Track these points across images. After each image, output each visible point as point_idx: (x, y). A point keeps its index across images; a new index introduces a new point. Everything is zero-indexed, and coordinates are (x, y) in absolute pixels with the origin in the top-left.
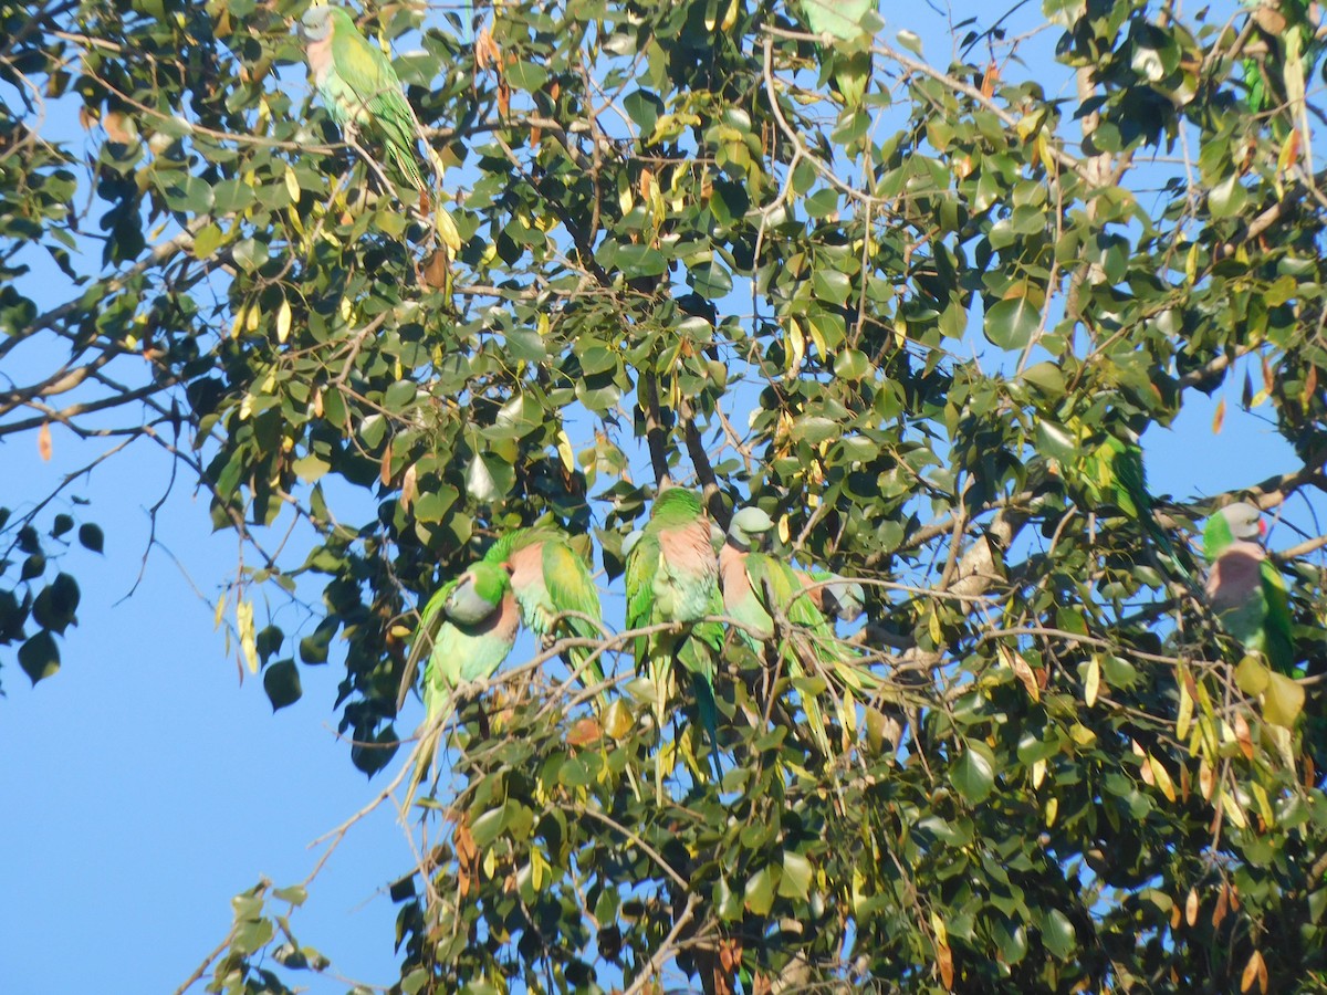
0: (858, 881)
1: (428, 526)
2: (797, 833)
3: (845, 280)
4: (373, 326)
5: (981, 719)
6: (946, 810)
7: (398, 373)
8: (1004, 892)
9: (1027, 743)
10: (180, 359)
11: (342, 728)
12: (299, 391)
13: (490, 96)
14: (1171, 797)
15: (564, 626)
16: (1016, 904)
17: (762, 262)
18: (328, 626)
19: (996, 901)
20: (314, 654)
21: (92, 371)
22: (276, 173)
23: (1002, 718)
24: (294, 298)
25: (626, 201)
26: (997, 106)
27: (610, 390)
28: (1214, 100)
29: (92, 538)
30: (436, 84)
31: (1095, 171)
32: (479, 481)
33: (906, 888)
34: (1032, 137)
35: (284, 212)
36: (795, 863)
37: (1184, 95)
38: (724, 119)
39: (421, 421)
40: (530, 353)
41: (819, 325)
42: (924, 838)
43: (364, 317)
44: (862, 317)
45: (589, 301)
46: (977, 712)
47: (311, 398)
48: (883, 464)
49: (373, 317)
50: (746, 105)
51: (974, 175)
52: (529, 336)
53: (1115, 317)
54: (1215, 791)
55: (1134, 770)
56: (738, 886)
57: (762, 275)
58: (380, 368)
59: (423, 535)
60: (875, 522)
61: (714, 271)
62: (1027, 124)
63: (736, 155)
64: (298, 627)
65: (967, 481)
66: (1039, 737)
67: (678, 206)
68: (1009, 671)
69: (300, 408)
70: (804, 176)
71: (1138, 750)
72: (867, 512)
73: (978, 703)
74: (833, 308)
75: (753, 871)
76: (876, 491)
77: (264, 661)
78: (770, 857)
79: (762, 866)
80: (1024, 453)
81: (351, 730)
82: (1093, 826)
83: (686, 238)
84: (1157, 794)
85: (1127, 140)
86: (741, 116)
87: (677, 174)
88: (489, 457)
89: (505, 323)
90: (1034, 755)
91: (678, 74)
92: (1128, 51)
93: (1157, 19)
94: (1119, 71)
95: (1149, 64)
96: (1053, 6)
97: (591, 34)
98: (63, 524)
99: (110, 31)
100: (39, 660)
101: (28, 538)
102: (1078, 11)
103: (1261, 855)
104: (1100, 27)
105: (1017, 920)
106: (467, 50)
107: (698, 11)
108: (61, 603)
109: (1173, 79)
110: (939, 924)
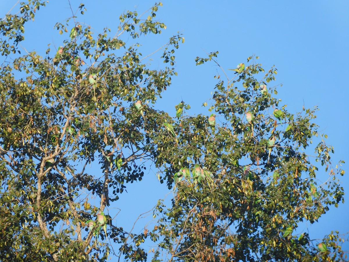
0: (213, 199)
2: (208, 195)
3: (212, 146)
5: (224, 185)
6: (221, 193)
8: (226, 200)
10: (153, 152)
12: (164, 155)
13: (181, 129)
14: (241, 192)
15: (187, 177)
16: (227, 201)
18: (166, 176)
19: (225, 201)
20: (165, 179)
21: (145, 153)
22: (162, 136)
23: (226, 185)
24: (163, 147)
25: (193, 139)
26: (226, 130)
27: (191, 155)
28: (245, 130)
29: (145, 168)
30: (176, 128)
31: (235, 136)
32: (180, 164)
33: (218, 200)
35: (162, 139)
36: (208, 198)
37: (243, 130)
38: (202, 131)
39: (174, 158)
40: (184, 152)
41: (210, 150)
42: (219, 195)
43: (169, 149)
44: (214, 149)
45: (189, 147)
48: (216, 162)
51: (224, 137)
53: (236, 149)
54: (245, 191)
55: (238, 190)
56: (203, 200)
57: (205, 145)
58: (171, 153)
59: (175, 168)
60: (215, 167)
61: (201, 145)
62: (229, 132)
63: (203, 134)
64: (163, 176)
65: (223, 164)
66: (229, 186)
67: (197, 139)
68: (227, 181)
69: (164, 157)
70: (209, 136)
71: (238, 188)
73: (224, 183)
74: (211, 148)
75: (204, 198)
76: (215, 165)
77: (160, 179)
78: (206, 197)
80: (228, 161)
81: (168, 186)
82: (234, 195)
83: (198, 142)
84: (239, 192)
85: (238, 133)
86: (203, 131)
87: (197, 136)
88: (181, 161)
89: (182, 149)
90: (229, 188)
91: (198, 127)
92: (238, 126)
93: (240, 123)
94: (237, 127)
95: (239, 127)
96: (231, 121)
97: (190, 124)
98: (142, 167)
99: (147, 123)
100: (140, 179)
101: (139, 168)
102: (233, 122)
103: (249, 197)
104: (235, 123)
105: (227, 203)
106: (179, 125)
107: (199, 121)
108: (142, 174)
109: (242, 128)
110: (220, 203)
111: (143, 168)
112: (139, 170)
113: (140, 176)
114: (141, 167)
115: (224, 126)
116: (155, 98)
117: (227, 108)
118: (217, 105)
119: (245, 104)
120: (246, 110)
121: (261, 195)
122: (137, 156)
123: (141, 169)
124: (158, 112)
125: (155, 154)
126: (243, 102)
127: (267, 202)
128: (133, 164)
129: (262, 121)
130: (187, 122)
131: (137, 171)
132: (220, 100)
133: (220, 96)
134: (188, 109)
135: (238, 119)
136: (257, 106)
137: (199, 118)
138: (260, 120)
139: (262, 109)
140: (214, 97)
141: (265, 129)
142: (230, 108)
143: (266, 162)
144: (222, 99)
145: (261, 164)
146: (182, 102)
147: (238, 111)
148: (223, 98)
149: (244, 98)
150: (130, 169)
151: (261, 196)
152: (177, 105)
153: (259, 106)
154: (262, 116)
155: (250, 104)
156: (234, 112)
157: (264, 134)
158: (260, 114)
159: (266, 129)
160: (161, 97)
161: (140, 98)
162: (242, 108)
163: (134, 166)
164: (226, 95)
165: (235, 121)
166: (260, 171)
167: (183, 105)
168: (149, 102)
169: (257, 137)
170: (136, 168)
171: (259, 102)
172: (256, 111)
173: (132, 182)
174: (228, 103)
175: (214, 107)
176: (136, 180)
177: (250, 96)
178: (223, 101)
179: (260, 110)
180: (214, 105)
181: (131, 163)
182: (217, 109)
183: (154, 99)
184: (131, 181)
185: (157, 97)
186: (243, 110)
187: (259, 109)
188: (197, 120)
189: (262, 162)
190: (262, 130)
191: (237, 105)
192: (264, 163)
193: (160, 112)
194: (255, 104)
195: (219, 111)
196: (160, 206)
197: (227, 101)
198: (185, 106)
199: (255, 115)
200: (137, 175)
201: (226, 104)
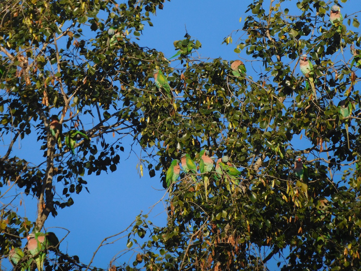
0: (236, 214)
1: (170, 154)
2: (225, 207)
3: (239, 116)
4: (163, 121)
5: (256, 189)
6: (250, 203)
7: (167, 129)
8: (259, 217)
9: (263, 193)
10: (135, 122)
11: (161, 181)
12: (151, 131)
13: (183, 84)
14: (287, 201)
15: (190, 171)
16: (261, 219)
17: (225, 113)
18: (159, 165)
19: (258, 218)
20: (157, 168)
21: (122, 122)
22: (148, 96)
23: (260, 189)
24: (150, 116)
25: (204, 102)
26: (264, 88)
27: (200, 133)
28: (299, 89)
29: (122, 149)
30: (175, 81)
31: (280, 99)
32: (179, 147)
33: (243, 216)
34: (270, 94)
35: (149, 102)
36: (225, 212)
37: (294, 88)
38: (220, 90)
39: (170, 137)
40: (188, 126)
41: (234, 123)
42: (246, 208)
43: (161, 119)
44: (241, 122)
45: (198, 118)
46: (255, 188)
47: (152, 132)
48: (242, 147)
49: (164, 119)
50: (224, 87)
51: (260, 100)
52: (188, 124)
53: (280, 124)
54: (294, 201)
55: (281, 197)
56: (215, 215)
57: (225, 115)
58: (164, 128)
59: (170, 155)
60: (241, 156)
61: (218, 114)
62: (269, 91)
63: (221, 95)
64: (155, 164)
65: (256, 150)
66: (265, 192)
67: (212, 103)
68: (260, 181)
69: (151, 134)
70: (233, 99)
71: (282, 194)
72: (239, 154)
73: (256, 186)
74: (237, 121)
75: (217, 213)
76: (241, 151)
77: (149, 169)
78: (220, 211)
79: (219, 212)
80: (264, 146)
81: (162, 181)
82: (275, 206)
83: (214, 108)
84: (284, 200)
85: (284, 95)
86: (223, 89)
87: (212, 98)
88: (181, 143)
89: (184, 121)
90: (265, 195)
91: (213, 82)
92: (285, 81)
93: (290, 76)
94: (283, 84)
95: (288, 83)
96: (273, 73)
97: (199, 75)
98: (117, 146)
99: (125, 70)
100: (113, 169)
101: (112, 149)
102: (277, 74)
103: (302, 211)
104: (280, 77)
105: (261, 221)
106: (180, 76)
107: (217, 72)
108: (117, 159)
109: (292, 85)
110: (247, 222)
111: (119, 148)
112: (110, 152)
113: (112, 163)
114: (114, 146)
115: (263, 80)
116: (140, 26)
117: (268, 48)
118: (249, 41)
119: (300, 43)
120: (301, 52)
121: (325, 207)
122: (107, 128)
123: (115, 150)
124: (145, 51)
125: (139, 127)
126: (298, 37)
127: (336, 220)
128: (101, 140)
129: (329, 73)
130: (194, 72)
131: (107, 153)
132: (255, 32)
133: (255, 25)
134: (197, 48)
135: (286, 68)
136: (322, 47)
137: (217, 65)
138: (326, 71)
139: (331, 51)
140: (246, 27)
141: (336, 86)
142: (274, 47)
143: (337, 145)
144: (260, 31)
145: (329, 150)
146: (187, 36)
147: (288, 52)
148: (261, 29)
149: (300, 29)
150: (94, 151)
151: (324, 209)
152: (177, 41)
153: (326, 47)
154: (330, 64)
155: (309, 41)
156: (281, 56)
157: (336, 95)
158: (326, 61)
159: (338, 88)
160: (151, 25)
161: (115, 23)
162: (295, 49)
163: (103, 144)
164: (267, 23)
165: (280, 72)
166: (326, 162)
167: (188, 41)
168: (130, 32)
169: (322, 100)
170: (106, 148)
171: (325, 40)
172: (319, 56)
173: (98, 174)
174: (270, 39)
175: (244, 45)
176: (105, 169)
177: (312, 25)
178: (262, 35)
179: (328, 53)
180: (244, 42)
181: (98, 140)
182: (249, 48)
183: (138, 27)
184: (96, 172)
185: (144, 25)
186: (296, 52)
187: (326, 51)
188: (212, 68)
189: (331, 146)
190: (330, 88)
191: (286, 43)
192: (334, 148)
193: (150, 51)
194: (319, 42)
195: (252, 52)
196: (141, 226)
197: (268, 35)
198: (192, 42)
199: (318, 62)
200: (108, 161)
201: (267, 39)
